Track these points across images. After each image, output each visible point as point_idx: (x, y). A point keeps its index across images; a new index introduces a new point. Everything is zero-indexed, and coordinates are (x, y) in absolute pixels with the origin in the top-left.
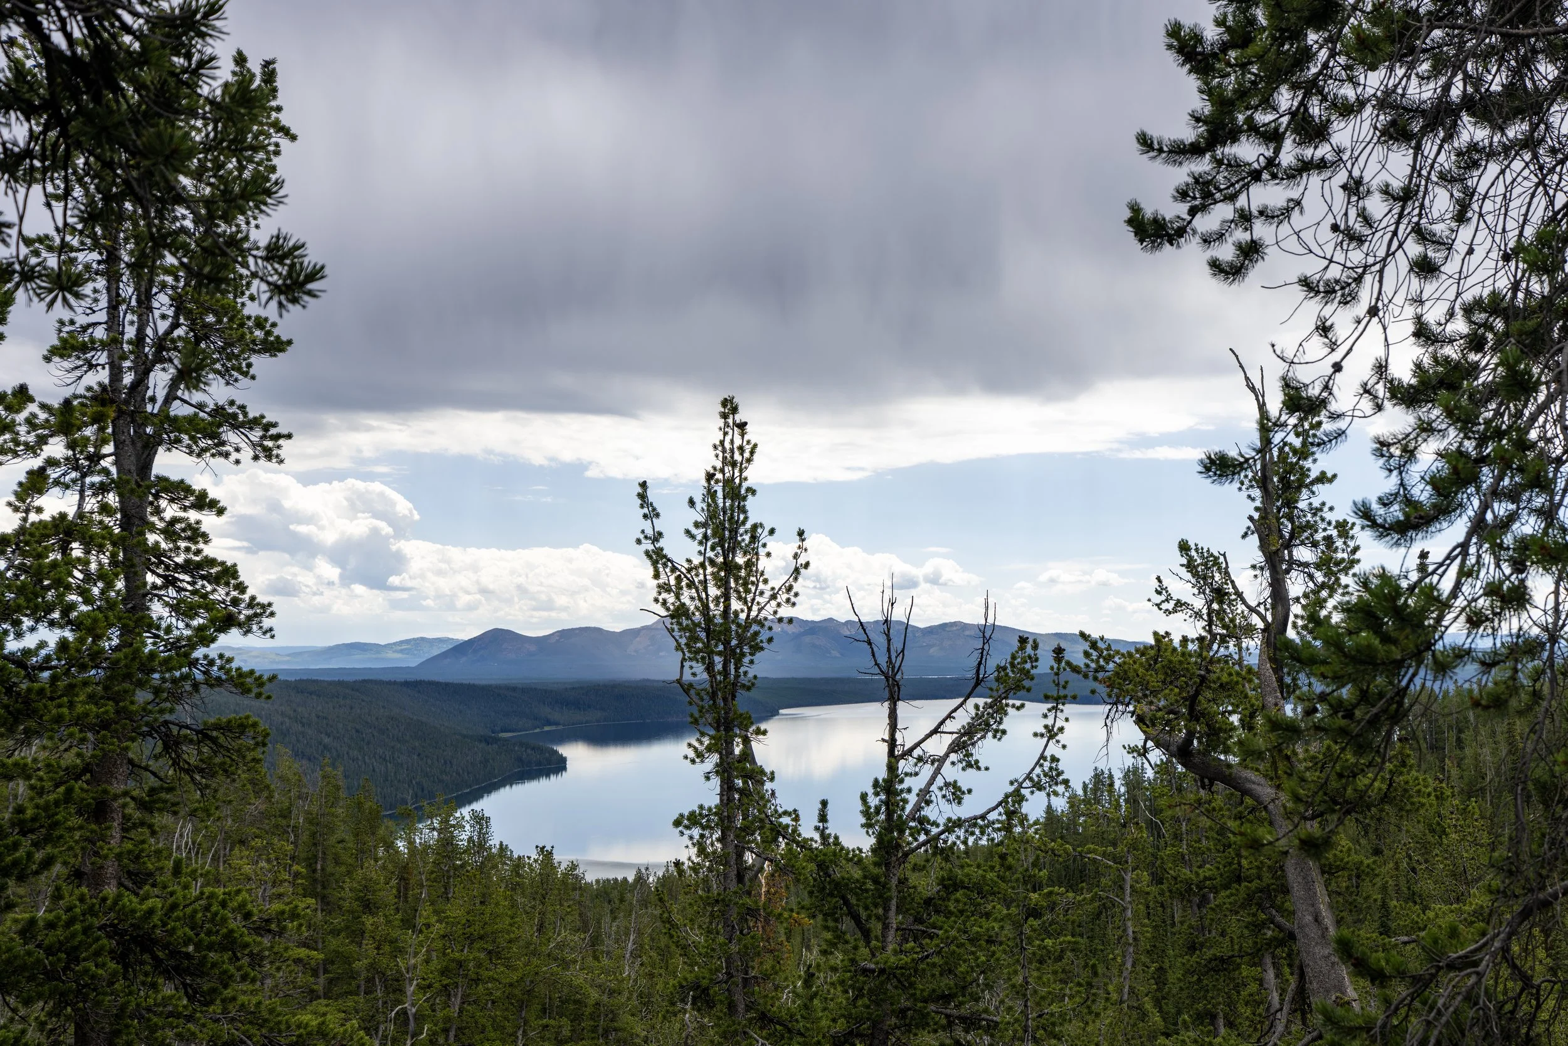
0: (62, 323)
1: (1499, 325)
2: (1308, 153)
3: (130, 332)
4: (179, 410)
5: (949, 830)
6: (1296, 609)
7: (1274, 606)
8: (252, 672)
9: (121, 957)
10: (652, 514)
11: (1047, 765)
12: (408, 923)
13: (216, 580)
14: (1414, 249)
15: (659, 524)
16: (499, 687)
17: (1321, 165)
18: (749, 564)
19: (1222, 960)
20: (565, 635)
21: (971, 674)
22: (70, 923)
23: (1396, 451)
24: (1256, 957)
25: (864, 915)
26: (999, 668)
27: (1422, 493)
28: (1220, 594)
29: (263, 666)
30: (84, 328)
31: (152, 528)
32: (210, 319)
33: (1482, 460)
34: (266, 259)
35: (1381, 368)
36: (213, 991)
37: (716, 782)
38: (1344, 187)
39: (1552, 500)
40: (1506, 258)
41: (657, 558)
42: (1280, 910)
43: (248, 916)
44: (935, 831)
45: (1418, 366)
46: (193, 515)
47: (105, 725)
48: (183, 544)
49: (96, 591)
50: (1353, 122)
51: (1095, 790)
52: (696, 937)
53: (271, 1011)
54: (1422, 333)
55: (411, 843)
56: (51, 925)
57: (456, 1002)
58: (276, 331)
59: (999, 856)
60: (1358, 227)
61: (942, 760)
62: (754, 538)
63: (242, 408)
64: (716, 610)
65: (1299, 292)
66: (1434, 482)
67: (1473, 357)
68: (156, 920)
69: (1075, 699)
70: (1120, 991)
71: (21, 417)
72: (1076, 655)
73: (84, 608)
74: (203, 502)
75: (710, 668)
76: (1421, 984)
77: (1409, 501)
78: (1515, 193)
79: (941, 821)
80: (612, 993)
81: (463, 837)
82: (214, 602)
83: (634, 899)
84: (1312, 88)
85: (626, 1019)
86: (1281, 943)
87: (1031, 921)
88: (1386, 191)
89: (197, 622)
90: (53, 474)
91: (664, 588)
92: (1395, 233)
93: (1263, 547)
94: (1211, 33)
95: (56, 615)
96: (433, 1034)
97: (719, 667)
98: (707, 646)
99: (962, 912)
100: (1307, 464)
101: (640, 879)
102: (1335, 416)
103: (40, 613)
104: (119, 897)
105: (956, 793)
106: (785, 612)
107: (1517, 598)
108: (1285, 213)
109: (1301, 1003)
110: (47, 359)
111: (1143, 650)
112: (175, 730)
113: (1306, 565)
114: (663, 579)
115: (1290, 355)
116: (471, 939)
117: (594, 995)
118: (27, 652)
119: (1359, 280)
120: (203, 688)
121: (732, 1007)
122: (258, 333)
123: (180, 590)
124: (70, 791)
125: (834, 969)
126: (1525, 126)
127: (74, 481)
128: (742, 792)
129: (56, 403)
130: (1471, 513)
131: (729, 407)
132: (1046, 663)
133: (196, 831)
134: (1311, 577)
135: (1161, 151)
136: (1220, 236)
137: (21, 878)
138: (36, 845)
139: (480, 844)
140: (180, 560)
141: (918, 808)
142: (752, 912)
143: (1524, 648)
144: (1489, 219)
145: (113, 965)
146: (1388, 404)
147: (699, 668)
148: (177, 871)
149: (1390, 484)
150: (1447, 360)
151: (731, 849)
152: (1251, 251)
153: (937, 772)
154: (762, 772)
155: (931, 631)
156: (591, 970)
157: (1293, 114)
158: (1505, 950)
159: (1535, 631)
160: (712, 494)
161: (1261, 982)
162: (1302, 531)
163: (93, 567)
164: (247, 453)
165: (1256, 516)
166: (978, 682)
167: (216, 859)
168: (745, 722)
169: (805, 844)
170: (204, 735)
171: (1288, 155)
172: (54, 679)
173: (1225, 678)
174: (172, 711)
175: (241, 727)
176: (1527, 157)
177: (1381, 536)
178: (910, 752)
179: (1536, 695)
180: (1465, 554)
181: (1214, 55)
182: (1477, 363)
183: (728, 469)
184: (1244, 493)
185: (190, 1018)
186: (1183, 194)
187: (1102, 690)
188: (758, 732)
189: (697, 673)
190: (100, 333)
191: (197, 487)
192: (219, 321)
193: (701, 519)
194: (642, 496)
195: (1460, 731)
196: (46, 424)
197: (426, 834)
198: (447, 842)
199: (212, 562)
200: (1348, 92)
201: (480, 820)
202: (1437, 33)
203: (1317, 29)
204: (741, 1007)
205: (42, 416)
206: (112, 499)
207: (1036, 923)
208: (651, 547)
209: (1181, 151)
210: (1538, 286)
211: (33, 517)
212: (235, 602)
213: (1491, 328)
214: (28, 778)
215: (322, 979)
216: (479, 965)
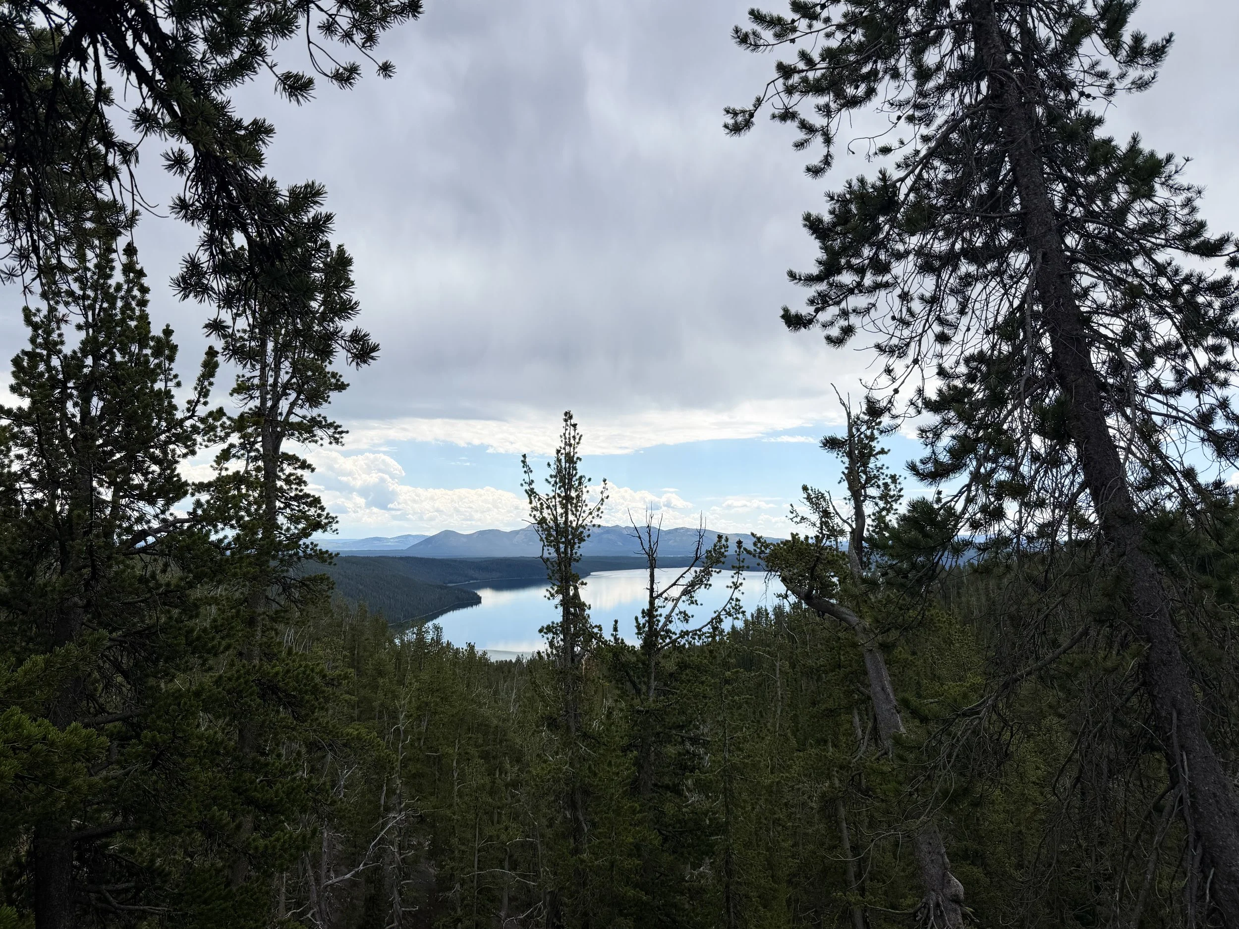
0: (238, 376)
1: (984, 368)
2: (879, 279)
3: (271, 381)
4: (293, 419)
5: (682, 636)
6: (868, 521)
7: (856, 520)
8: (327, 552)
9: (262, 696)
10: (529, 471)
11: (734, 603)
12: (401, 682)
13: (310, 505)
14: (937, 328)
15: (532, 476)
16: (447, 560)
17: (886, 285)
18: (578, 497)
19: (831, 711)
20: (482, 533)
21: (693, 555)
22: (238, 678)
23: (930, 435)
24: (849, 710)
25: (637, 681)
26: (708, 552)
27: (944, 457)
28: (826, 514)
29: (332, 549)
30: (249, 379)
31: (279, 478)
32: (310, 373)
33: (978, 440)
34: (350, 341)
35: (920, 392)
36: (307, 715)
37: (560, 609)
38: (900, 296)
39: (1016, 462)
40: (987, 333)
41: (531, 493)
42: (863, 683)
43: (324, 676)
44: (674, 637)
45: (940, 391)
46: (299, 472)
47: (255, 578)
48: (294, 486)
49: (253, 509)
50: (903, 262)
51: (758, 617)
52: (548, 691)
53: (334, 726)
54: (942, 372)
55: (402, 641)
56: (230, 679)
57: (424, 725)
58: (342, 379)
59: (710, 650)
60: (908, 318)
61: (678, 600)
62: (580, 484)
63: (324, 418)
64: (561, 520)
65: (875, 352)
66: (951, 451)
67: (970, 386)
68: (279, 678)
69: (748, 569)
70: (774, 725)
71: (218, 424)
72: (749, 545)
73: (247, 519)
74: (304, 465)
75: (557, 550)
76: (948, 723)
77: (936, 462)
78: (991, 299)
79: (678, 632)
80: (504, 720)
81: (429, 638)
82: (309, 516)
83: (516, 671)
84: (881, 245)
85: (511, 735)
86: (863, 702)
87: (727, 686)
88: (922, 298)
89: (301, 526)
90: (233, 451)
91: (535, 509)
92: (927, 320)
93: (850, 488)
94: (827, 218)
95: (234, 522)
96: (412, 741)
97: (562, 550)
98: (556, 539)
99: (689, 681)
100: (873, 444)
101: (519, 660)
102: (894, 417)
103: (226, 521)
104: (261, 666)
105: (686, 617)
106: (597, 521)
107: (998, 514)
108: (867, 310)
109: (875, 735)
110: (231, 395)
111: (786, 543)
112: (288, 580)
113: (874, 498)
114: (534, 504)
115: (870, 385)
116: (432, 691)
117: (495, 722)
118: (220, 541)
119: (908, 345)
120: (303, 560)
121: (568, 728)
122: (333, 381)
123: (292, 510)
124: (238, 612)
125: (621, 710)
126: (996, 264)
127: (243, 455)
128: (573, 614)
129: (236, 417)
130: (972, 469)
131: (568, 416)
132: (732, 549)
133: (296, 633)
134: (877, 504)
135: (800, 279)
136: (832, 323)
137: (216, 655)
138: (222, 638)
139: (437, 641)
140: (292, 494)
141: (665, 625)
142: (579, 678)
143: (1000, 541)
144: (978, 313)
145: (258, 700)
146: (924, 411)
147: (552, 550)
148: (290, 652)
149: (927, 452)
150: (956, 387)
151: (568, 645)
152: (848, 331)
153: (675, 606)
154: (584, 604)
155: (669, 532)
156: (494, 708)
157: (871, 259)
158: (994, 707)
159: (1008, 533)
160: (559, 461)
161: (852, 723)
162: (871, 480)
163: (251, 498)
164: (326, 440)
165: (846, 471)
166: (697, 559)
167: (305, 647)
168: (576, 578)
169: (605, 643)
170: (303, 583)
171: (868, 281)
172: (233, 554)
173: (830, 558)
174: (287, 571)
175: (322, 579)
176: (998, 279)
177: (922, 480)
178: (661, 595)
179: (1008, 568)
180: (969, 490)
181: (829, 229)
182: (972, 389)
183: (567, 448)
184: (840, 459)
185: (294, 729)
186: (812, 302)
187: (763, 563)
188: (582, 584)
189: (551, 553)
190: (256, 381)
191: (301, 458)
192: (314, 375)
193: (554, 473)
194: (524, 462)
195: (959, 588)
196: (230, 427)
197: (410, 636)
198: (420, 639)
199: (307, 496)
200: (900, 247)
201: (437, 629)
202: (947, 217)
203: (883, 215)
204: (573, 729)
205: (228, 423)
206: (260, 463)
207: (730, 688)
208: (528, 488)
209: (811, 279)
210: (1006, 348)
211: (224, 473)
212: (319, 516)
213: (980, 371)
214: (218, 604)
215: (356, 711)
216: (437, 705)
